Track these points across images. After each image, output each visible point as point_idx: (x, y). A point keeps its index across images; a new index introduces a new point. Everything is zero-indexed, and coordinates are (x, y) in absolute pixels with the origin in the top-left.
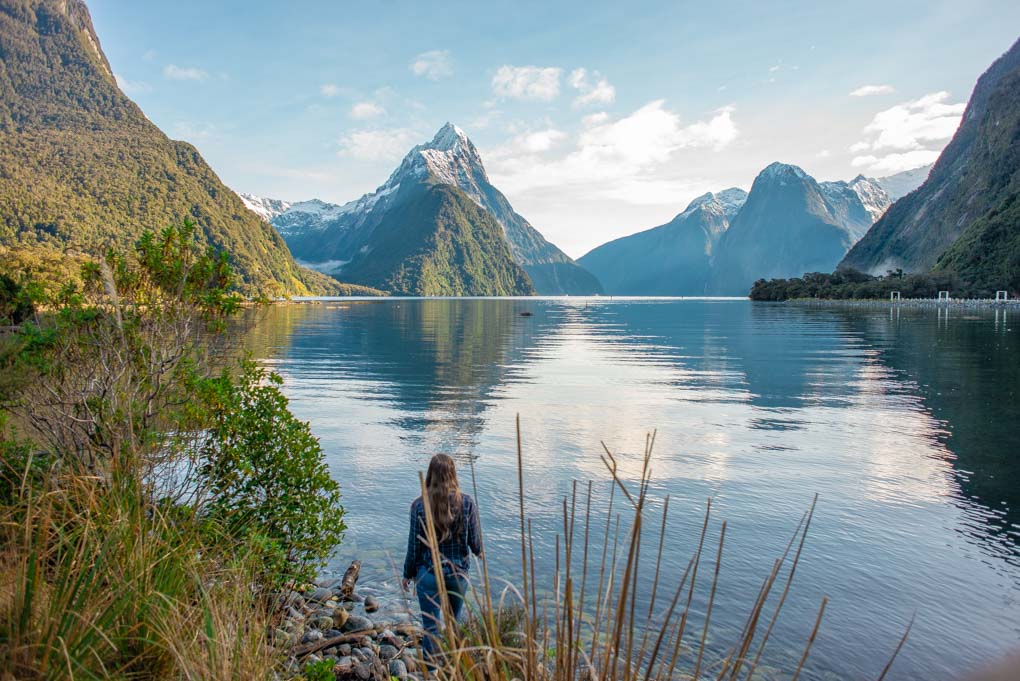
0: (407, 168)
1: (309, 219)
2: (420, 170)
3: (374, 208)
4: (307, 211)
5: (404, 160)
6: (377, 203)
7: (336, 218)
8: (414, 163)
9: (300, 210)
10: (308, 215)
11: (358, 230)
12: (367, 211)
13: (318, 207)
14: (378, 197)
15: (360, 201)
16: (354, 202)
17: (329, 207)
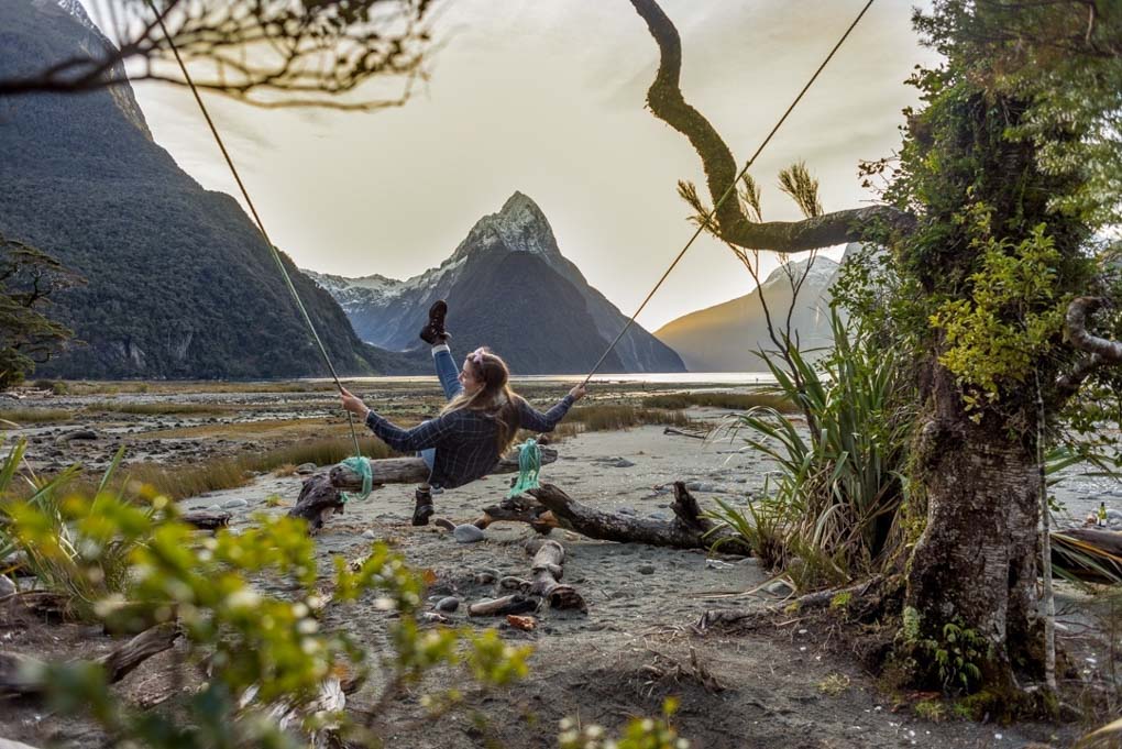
0: (473, 240)
1: (370, 296)
2: (489, 240)
3: (439, 282)
4: (367, 287)
5: (471, 233)
6: (443, 277)
7: (399, 294)
8: (481, 235)
9: (360, 285)
10: (368, 292)
11: (423, 305)
12: (432, 287)
13: (380, 283)
14: (443, 271)
15: (423, 277)
16: (417, 278)
17: (392, 283)
